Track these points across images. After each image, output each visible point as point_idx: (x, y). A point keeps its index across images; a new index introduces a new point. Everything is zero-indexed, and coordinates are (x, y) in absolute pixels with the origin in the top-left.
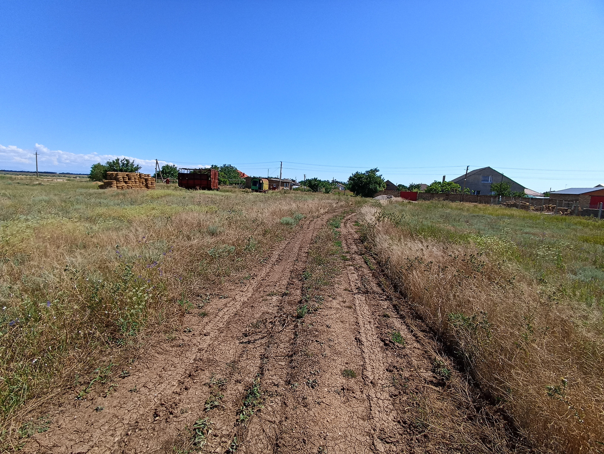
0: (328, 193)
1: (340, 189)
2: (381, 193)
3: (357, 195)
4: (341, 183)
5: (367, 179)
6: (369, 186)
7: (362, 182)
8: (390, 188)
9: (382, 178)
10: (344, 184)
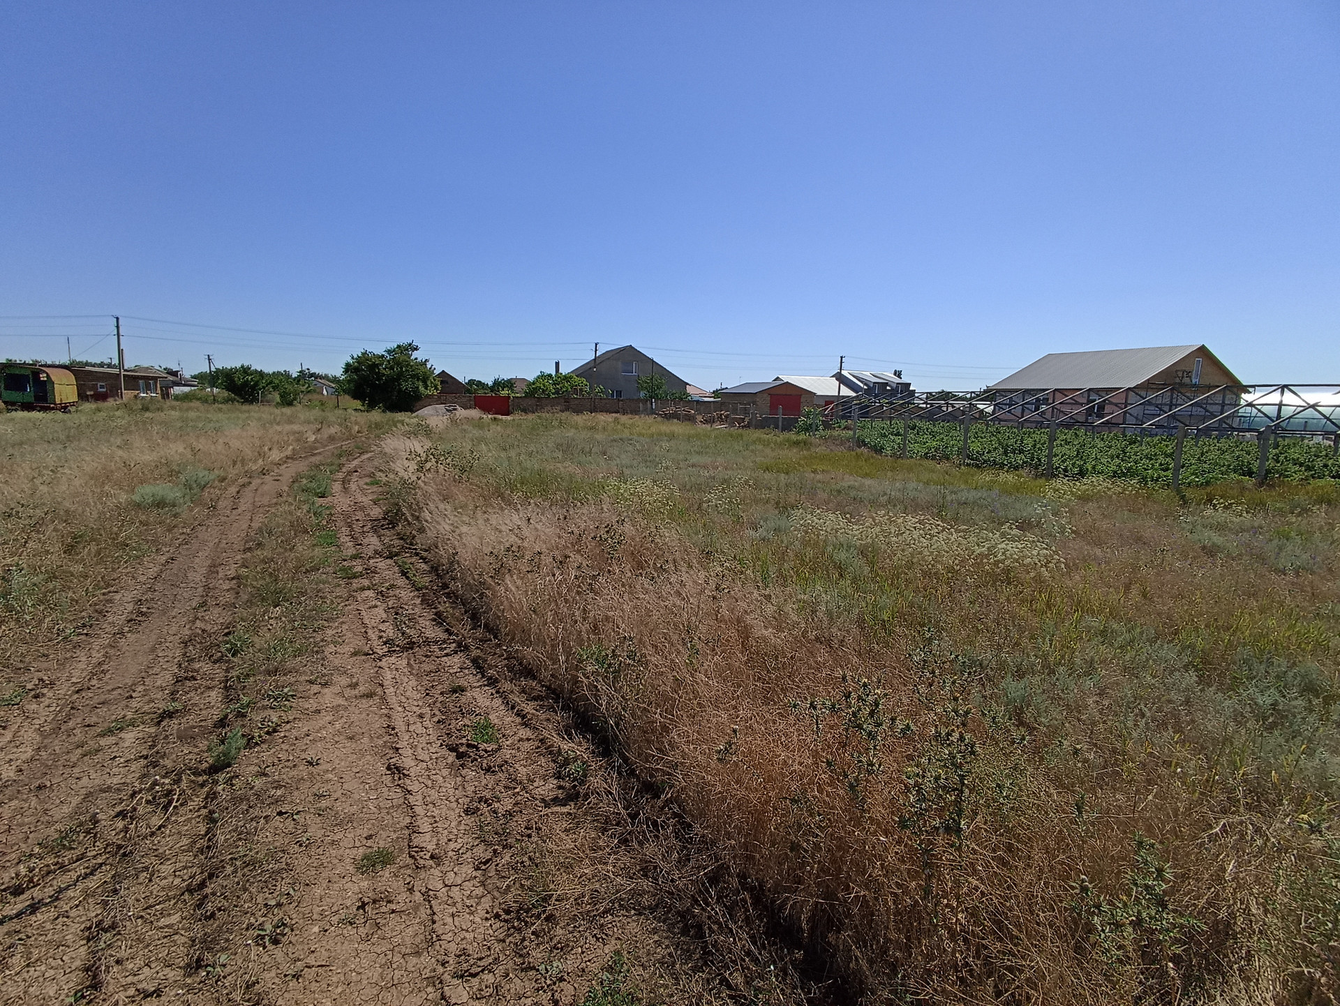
0: (290, 404)
1: (325, 392)
2: (430, 400)
3: (371, 406)
4: (326, 377)
5: (392, 368)
6: (400, 384)
7: (380, 376)
8: (450, 389)
9: (429, 366)
10: (335, 380)
